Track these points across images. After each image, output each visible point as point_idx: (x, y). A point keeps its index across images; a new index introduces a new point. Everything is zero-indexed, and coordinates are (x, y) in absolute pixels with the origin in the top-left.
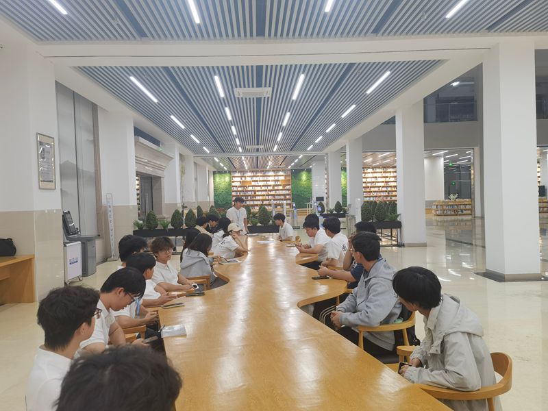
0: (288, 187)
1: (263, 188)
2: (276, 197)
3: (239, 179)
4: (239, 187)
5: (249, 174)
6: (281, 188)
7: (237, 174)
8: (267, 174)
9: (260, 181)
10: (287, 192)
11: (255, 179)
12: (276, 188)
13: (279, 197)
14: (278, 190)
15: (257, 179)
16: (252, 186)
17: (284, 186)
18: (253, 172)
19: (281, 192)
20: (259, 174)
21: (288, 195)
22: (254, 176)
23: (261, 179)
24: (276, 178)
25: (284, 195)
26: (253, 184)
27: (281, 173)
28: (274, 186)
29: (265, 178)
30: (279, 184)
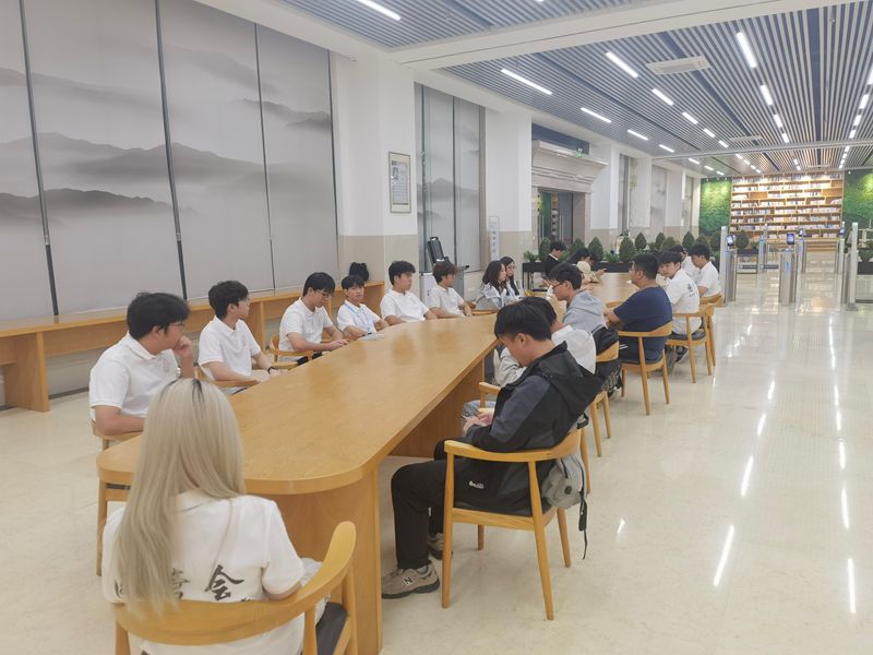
0: (836, 202)
1: (789, 204)
2: (812, 219)
3: (745, 190)
4: (744, 202)
5: (765, 181)
6: (823, 202)
7: (743, 182)
8: (797, 180)
9: (783, 192)
10: (835, 210)
11: (774, 188)
12: (812, 203)
13: (817, 219)
14: (816, 207)
15: (779, 188)
16: (769, 201)
17: (829, 199)
18: (772, 176)
19: (821, 211)
20: (784, 181)
21: (834, 214)
22: (774, 184)
23: (786, 188)
24: (815, 186)
25: (828, 215)
26: (770, 196)
27: (825, 178)
28: (809, 200)
29: (794, 187)
30: (819, 195)
